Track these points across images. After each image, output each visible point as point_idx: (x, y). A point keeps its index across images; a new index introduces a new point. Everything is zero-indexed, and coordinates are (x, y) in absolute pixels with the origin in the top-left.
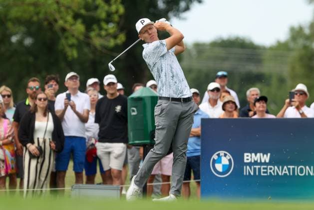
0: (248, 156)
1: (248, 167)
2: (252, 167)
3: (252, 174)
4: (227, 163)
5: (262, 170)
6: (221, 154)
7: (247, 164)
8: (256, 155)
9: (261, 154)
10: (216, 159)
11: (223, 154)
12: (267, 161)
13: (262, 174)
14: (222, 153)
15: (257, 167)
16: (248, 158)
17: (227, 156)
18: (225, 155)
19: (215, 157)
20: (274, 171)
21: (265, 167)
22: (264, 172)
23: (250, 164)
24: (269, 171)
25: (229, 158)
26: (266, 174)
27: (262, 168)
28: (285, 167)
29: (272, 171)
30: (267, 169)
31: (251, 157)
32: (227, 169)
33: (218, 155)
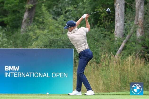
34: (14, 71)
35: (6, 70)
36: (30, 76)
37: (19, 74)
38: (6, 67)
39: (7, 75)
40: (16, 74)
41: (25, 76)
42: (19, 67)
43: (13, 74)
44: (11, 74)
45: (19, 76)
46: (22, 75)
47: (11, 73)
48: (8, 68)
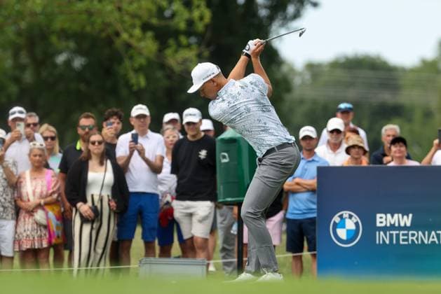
0: (381, 218)
1: (382, 233)
2: (388, 233)
3: (387, 242)
4: (353, 227)
5: (401, 237)
6: (344, 216)
7: (380, 229)
8: (392, 216)
9: (400, 215)
10: (337, 222)
11: (347, 216)
12: (408, 224)
13: (401, 242)
14: (346, 214)
15: (394, 233)
16: (381, 220)
17: (353, 218)
18: (350, 217)
19: (336, 219)
20: (417, 239)
21: (406, 232)
22: (404, 240)
23: (385, 229)
24: (410, 238)
25: (355, 221)
26: (406, 243)
27: (401, 235)
28: (433, 233)
29: (414, 238)
30: (407, 235)
31: (386, 220)
32: (352, 235)
33: (341, 217)
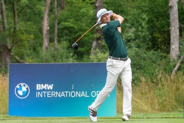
34: (47, 90)
35: (37, 89)
36: (65, 95)
37: (53, 93)
38: (37, 85)
39: (39, 94)
40: (49, 93)
41: (60, 96)
42: (52, 85)
43: (46, 94)
44: (43, 94)
45: (53, 95)
46: (56, 94)
47: (43, 92)
48: (40, 87)
